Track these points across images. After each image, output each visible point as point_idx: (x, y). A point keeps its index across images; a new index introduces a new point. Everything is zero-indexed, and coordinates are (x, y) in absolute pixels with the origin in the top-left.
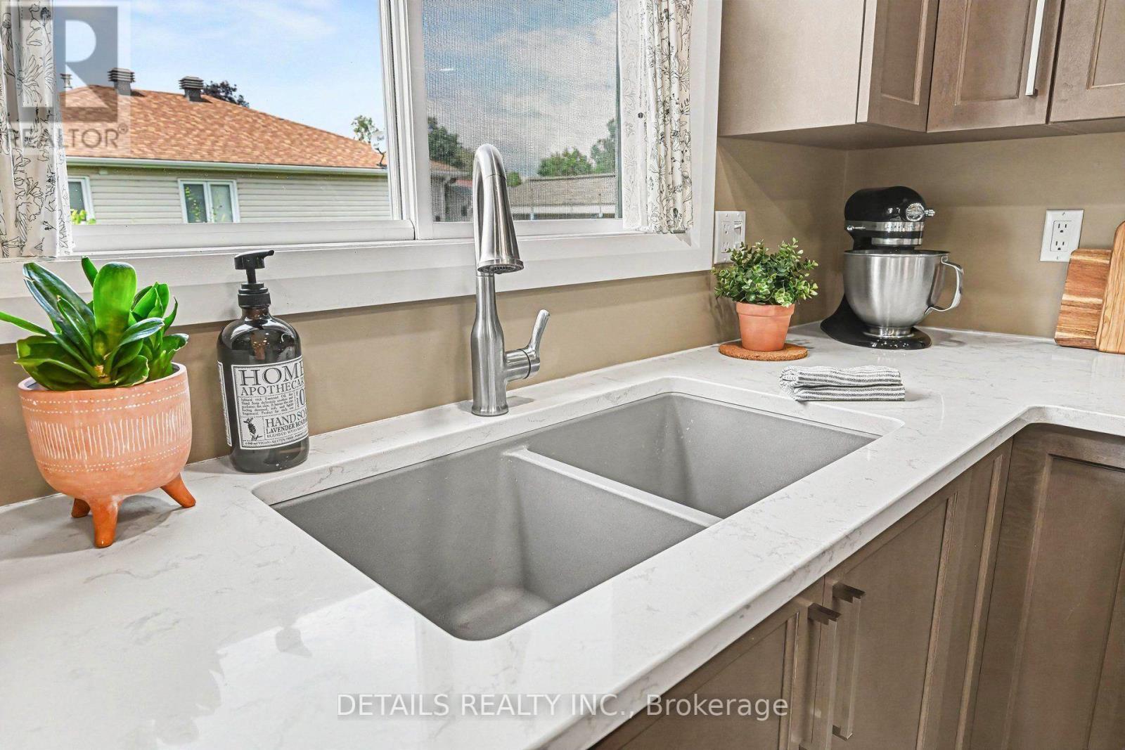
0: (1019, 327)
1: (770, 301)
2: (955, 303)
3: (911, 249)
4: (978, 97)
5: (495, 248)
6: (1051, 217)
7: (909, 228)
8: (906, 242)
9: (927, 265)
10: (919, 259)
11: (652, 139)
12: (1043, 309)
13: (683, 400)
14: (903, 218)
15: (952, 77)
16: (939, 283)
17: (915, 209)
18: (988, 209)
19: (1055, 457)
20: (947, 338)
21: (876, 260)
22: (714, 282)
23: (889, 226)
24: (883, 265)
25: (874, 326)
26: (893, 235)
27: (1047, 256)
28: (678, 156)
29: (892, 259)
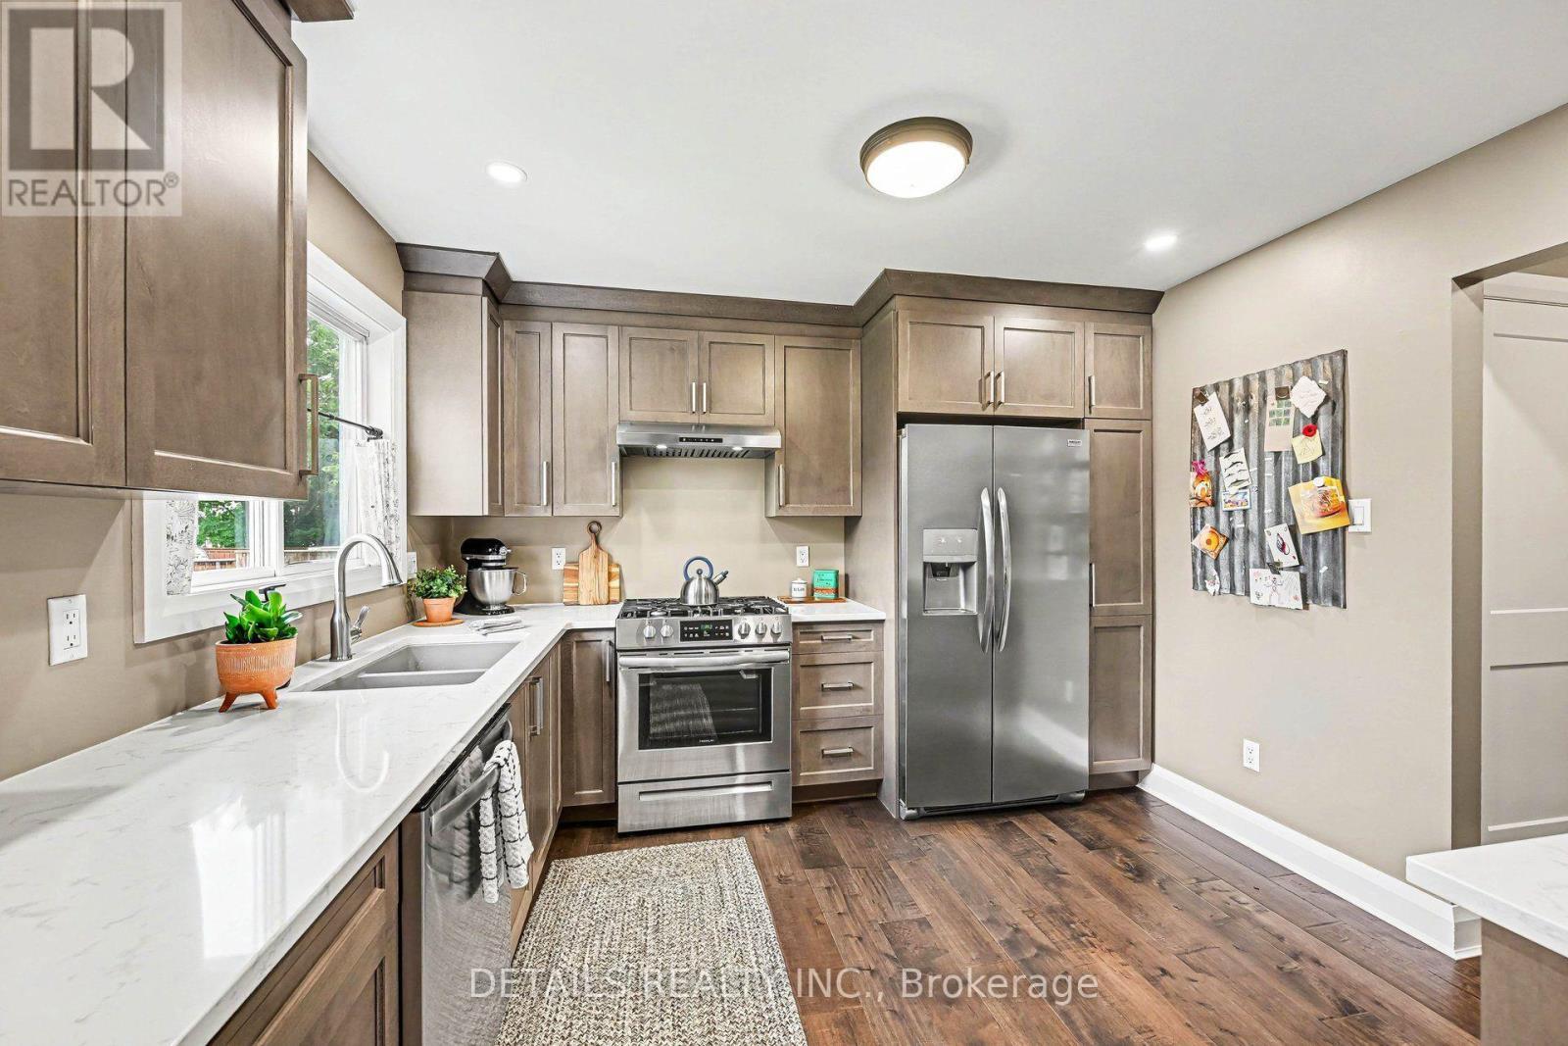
0: (547, 600)
1: (446, 596)
2: (525, 590)
3: (501, 568)
4: (524, 502)
5: (391, 576)
6: (554, 551)
7: (500, 557)
8: (499, 564)
9: (510, 574)
10: (507, 572)
11: (381, 517)
12: (555, 590)
13: (415, 648)
14: (498, 553)
15: (513, 494)
16: (516, 581)
17: (503, 550)
18: (528, 547)
19: (577, 642)
20: (519, 608)
21: (486, 573)
22: (405, 589)
23: (491, 557)
24: (490, 577)
25: (487, 605)
26: (492, 561)
27: (555, 567)
28: (393, 527)
29: (494, 572)
